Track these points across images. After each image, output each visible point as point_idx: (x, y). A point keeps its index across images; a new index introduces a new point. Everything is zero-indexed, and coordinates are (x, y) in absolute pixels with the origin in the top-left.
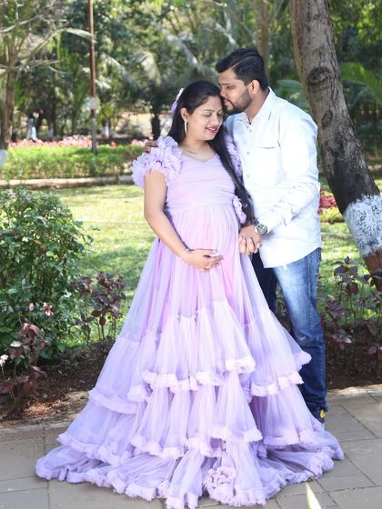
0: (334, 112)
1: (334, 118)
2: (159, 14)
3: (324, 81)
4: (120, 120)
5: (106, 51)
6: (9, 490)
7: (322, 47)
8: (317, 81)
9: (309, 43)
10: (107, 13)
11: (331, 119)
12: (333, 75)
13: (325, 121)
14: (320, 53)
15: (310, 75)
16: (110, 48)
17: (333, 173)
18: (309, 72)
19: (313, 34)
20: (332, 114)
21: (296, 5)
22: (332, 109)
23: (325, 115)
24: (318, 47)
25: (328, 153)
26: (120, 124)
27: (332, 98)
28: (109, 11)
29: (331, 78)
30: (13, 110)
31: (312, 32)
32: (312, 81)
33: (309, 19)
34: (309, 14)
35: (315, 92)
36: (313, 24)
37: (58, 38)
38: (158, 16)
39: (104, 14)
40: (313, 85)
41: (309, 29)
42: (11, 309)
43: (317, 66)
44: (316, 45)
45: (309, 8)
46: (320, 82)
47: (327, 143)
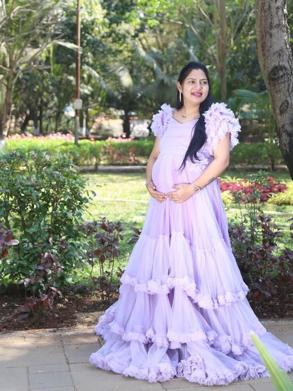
0: (290, 102)
1: (289, 106)
2: (133, 34)
3: (282, 76)
4: (95, 124)
5: (88, 64)
6: (40, 371)
7: (281, 50)
8: (276, 77)
9: (271, 47)
10: (91, 32)
11: (287, 107)
12: (289, 72)
13: (282, 108)
14: (280, 54)
15: (271, 72)
16: (91, 61)
17: (288, 150)
18: (270, 70)
19: (274, 40)
20: (288, 103)
21: (261, 16)
22: (288, 99)
23: (283, 104)
24: (278, 49)
25: (284, 134)
26: (94, 127)
27: (288, 90)
28: (92, 30)
29: (288, 74)
30: (10, 107)
31: (273, 38)
32: (273, 76)
33: (271, 27)
34: (271, 23)
35: (275, 85)
36: (274, 31)
37: (51, 50)
38: (132, 37)
39: (88, 33)
40: (273, 79)
41: (271, 35)
42: (31, 245)
43: (277, 65)
44: (276, 48)
45: (272, 19)
46: (279, 77)
47: (283, 126)
